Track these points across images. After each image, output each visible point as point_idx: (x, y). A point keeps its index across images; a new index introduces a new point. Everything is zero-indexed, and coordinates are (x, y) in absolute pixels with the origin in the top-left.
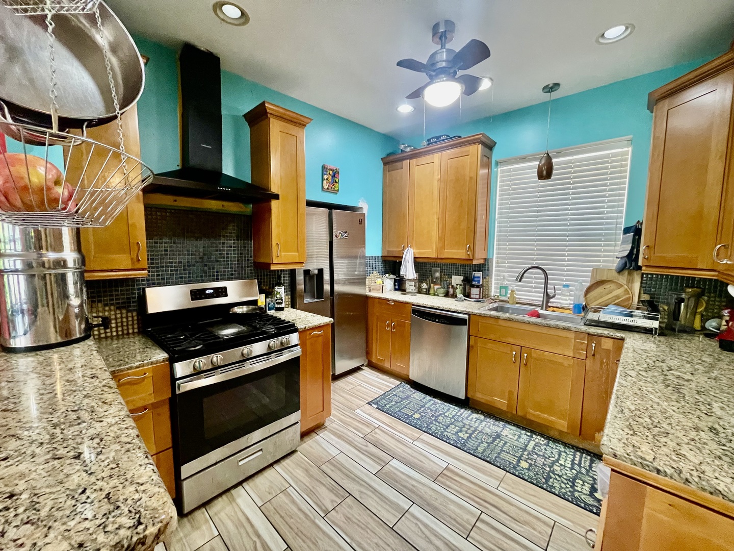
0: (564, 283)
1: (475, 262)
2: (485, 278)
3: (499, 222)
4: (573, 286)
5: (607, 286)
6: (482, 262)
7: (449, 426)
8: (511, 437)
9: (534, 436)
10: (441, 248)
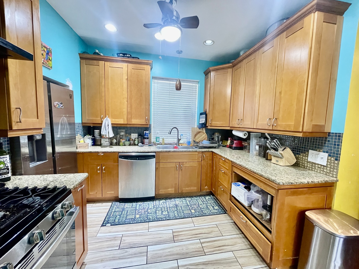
2: (150, 134)
7: (156, 212)
8: (180, 203)
9: (186, 198)
10: (130, 118)
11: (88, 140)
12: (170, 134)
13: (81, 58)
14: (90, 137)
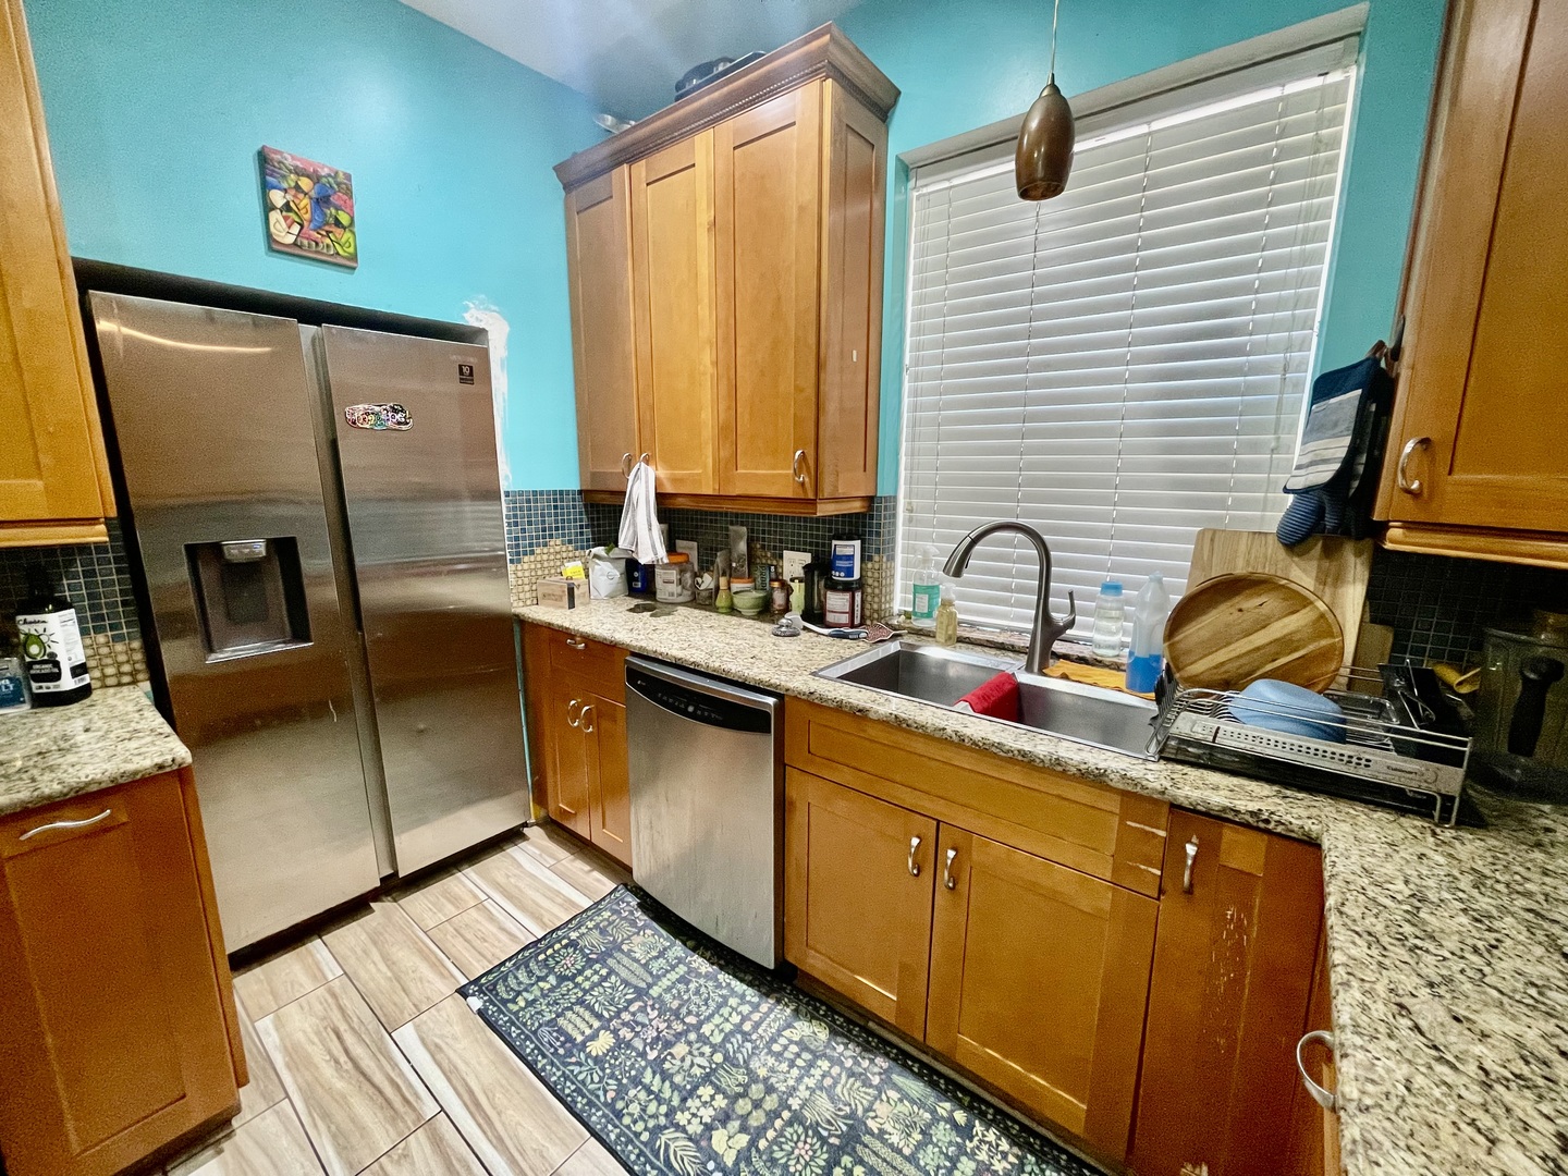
0: (1108, 577)
1: (825, 510)
2: (870, 559)
3: (916, 378)
4: (1136, 586)
5: (1250, 603)
6: (856, 507)
7: (692, 1093)
8: (894, 1139)
9: (978, 1128)
10: (727, 465)
13: (566, 186)
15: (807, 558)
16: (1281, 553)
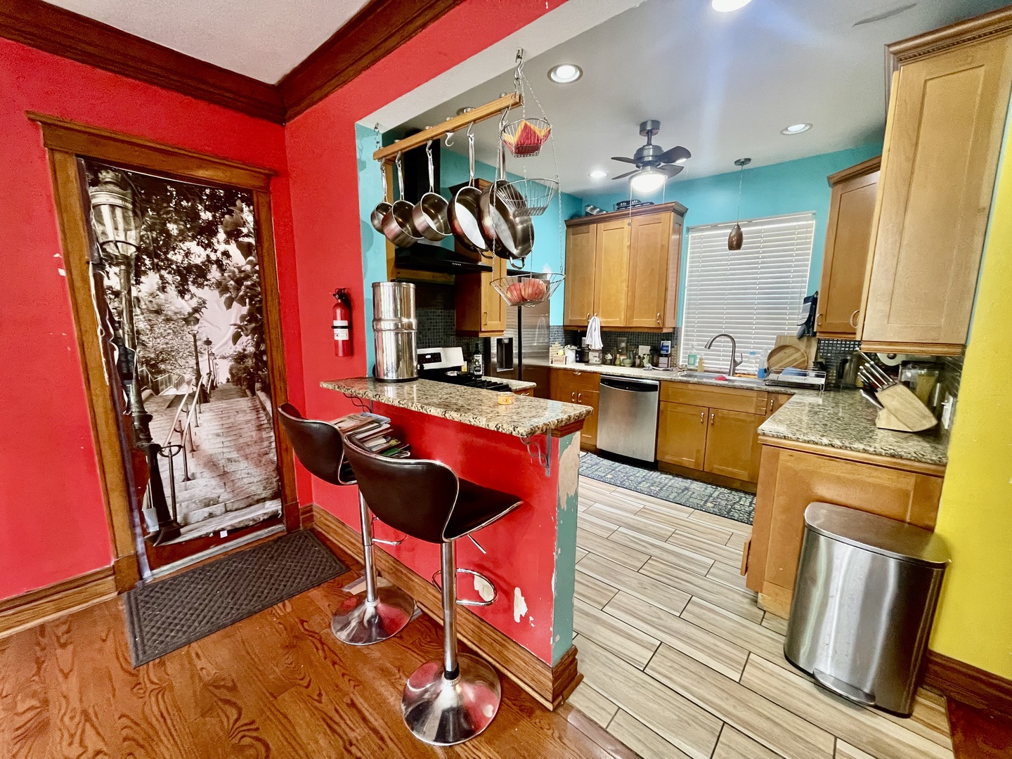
0: (752, 350)
1: (665, 331)
2: (673, 347)
3: (689, 290)
4: (759, 353)
5: (787, 351)
6: (671, 330)
7: (641, 482)
9: (718, 488)
10: (629, 317)
11: (570, 353)
12: (709, 348)
13: (568, 226)
14: (573, 347)
15: (649, 348)
16: (797, 340)
